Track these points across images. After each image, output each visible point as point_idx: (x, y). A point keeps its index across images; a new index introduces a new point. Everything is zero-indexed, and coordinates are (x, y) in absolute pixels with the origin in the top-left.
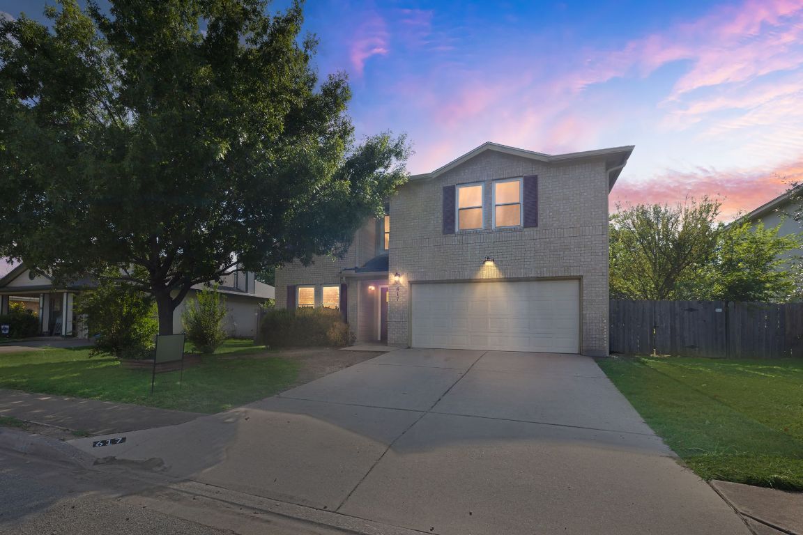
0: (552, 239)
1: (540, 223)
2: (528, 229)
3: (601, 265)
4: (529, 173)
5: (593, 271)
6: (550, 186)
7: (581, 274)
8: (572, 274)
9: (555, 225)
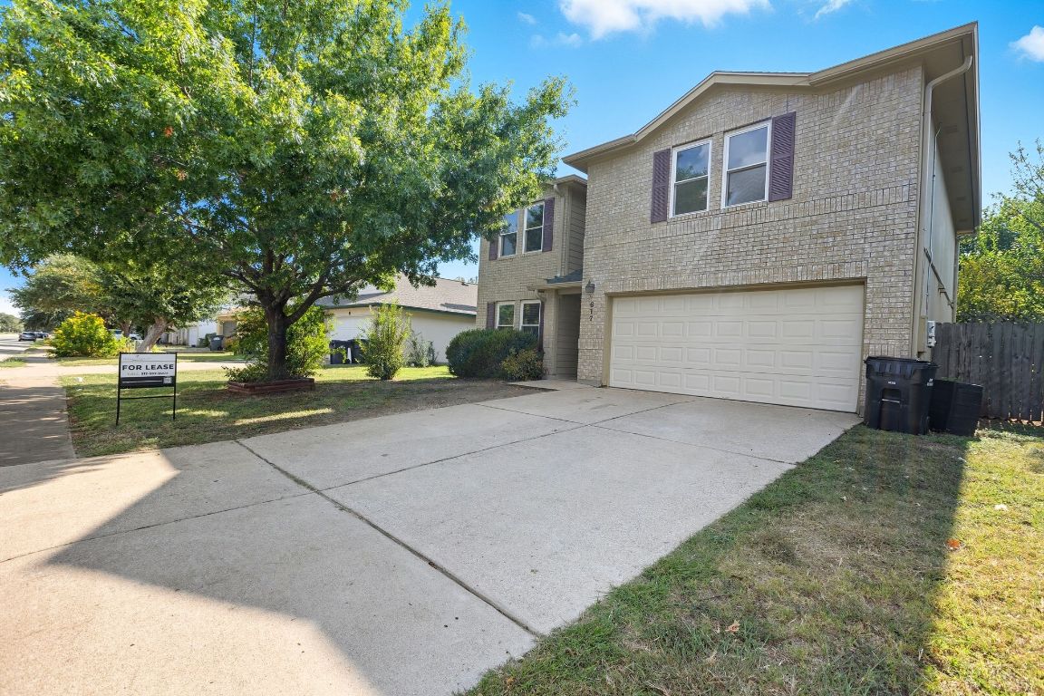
0: (814, 218)
1: (796, 192)
2: (775, 204)
3: (903, 257)
4: (782, 111)
5: (887, 269)
6: (817, 128)
7: (864, 274)
8: (847, 276)
9: (821, 192)
